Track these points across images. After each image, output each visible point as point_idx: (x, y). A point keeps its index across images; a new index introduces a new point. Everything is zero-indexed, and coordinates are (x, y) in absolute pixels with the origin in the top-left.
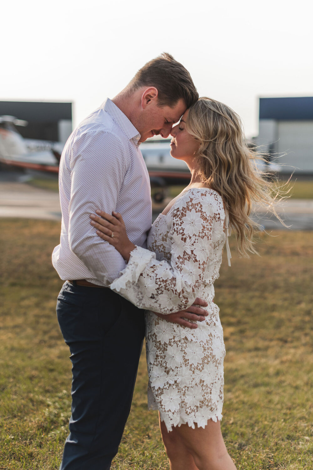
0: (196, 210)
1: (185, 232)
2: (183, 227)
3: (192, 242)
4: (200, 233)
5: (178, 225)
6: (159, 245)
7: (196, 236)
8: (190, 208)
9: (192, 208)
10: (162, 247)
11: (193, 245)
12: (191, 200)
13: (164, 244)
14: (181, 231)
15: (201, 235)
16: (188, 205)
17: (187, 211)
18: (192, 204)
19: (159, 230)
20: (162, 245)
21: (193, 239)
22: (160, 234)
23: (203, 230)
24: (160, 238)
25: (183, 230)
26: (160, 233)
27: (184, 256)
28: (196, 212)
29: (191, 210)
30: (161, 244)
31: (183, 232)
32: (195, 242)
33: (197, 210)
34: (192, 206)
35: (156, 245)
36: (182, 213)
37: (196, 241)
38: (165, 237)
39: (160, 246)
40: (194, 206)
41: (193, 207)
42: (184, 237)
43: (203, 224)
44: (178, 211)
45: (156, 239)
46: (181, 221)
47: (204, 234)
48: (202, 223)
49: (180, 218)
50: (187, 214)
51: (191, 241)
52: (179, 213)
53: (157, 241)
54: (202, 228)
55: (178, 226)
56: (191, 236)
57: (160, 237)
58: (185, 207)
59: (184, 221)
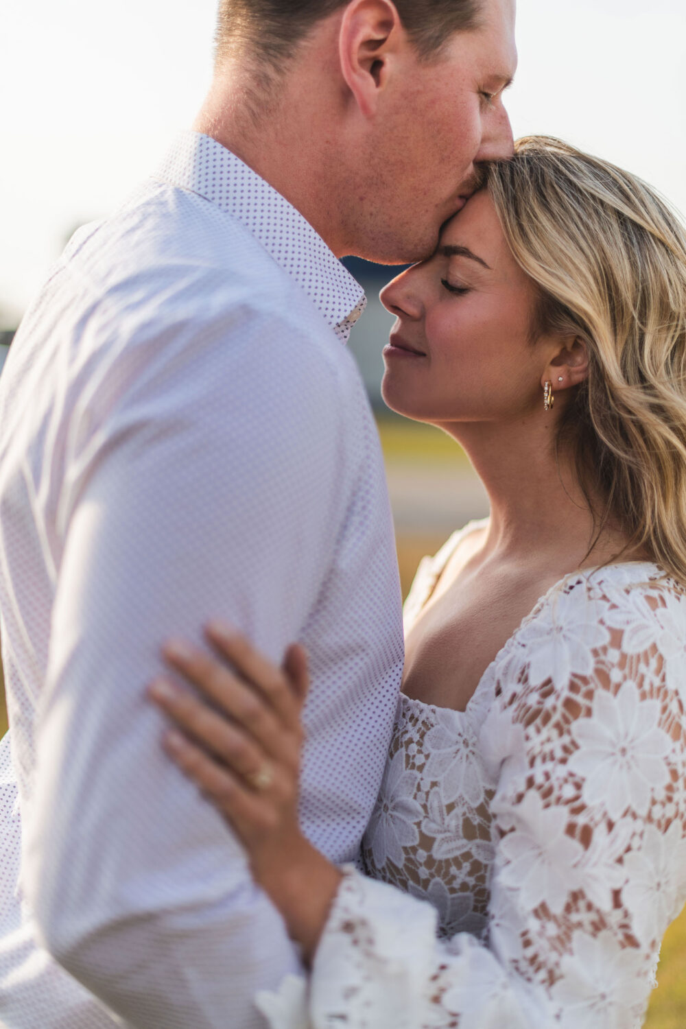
0: (640, 685)
1: (587, 797)
2: (580, 772)
3: (619, 849)
4: (654, 802)
5: (552, 758)
6: (450, 856)
7: (634, 816)
8: (616, 675)
9: (625, 678)
10: (467, 866)
11: (620, 860)
12: (617, 637)
13: (474, 851)
14: (569, 792)
15: (658, 812)
16: (602, 663)
17: (600, 693)
18: (624, 656)
19: (434, 784)
20: (467, 856)
21: (625, 828)
22: (450, 807)
23: (670, 788)
24: (453, 823)
25: (578, 786)
26: (446, 802)
27: (568, 909)
28: (643, 696)
29: (618, 687)
30: (458, 853)
31: (577, 798)
32: (628, 849)
33: (646, 687)
34: (622, 665)
35: (430, 862)
36: (569, 704)
37: (636, 843)
38: (477, 820)
39: (457, 862)
40: (631, 668)
41: (627, 670)
42: (581, 820)
43: (673, 759)
44: (545, 695)
45: (429, 828)
46: (566, 739)
47: (670, 810)
48: (668, 752)
49: (558, 726)
50: (595, 705)
51: (613, 842)
52: (550, 702)
53: (433, 840)
54: (668, 779)
55: (549, 766)
56: (615, 816)
57: (454, 821)
58: (589, 672)
59: (579, 742)
